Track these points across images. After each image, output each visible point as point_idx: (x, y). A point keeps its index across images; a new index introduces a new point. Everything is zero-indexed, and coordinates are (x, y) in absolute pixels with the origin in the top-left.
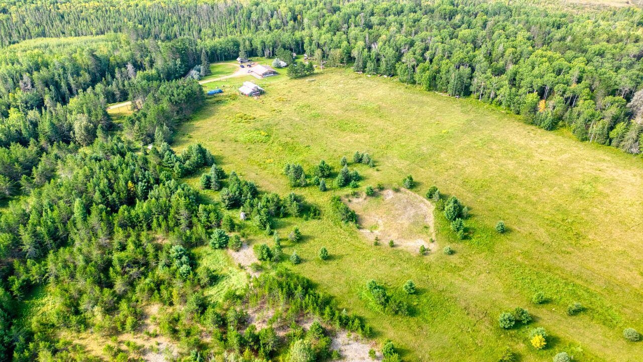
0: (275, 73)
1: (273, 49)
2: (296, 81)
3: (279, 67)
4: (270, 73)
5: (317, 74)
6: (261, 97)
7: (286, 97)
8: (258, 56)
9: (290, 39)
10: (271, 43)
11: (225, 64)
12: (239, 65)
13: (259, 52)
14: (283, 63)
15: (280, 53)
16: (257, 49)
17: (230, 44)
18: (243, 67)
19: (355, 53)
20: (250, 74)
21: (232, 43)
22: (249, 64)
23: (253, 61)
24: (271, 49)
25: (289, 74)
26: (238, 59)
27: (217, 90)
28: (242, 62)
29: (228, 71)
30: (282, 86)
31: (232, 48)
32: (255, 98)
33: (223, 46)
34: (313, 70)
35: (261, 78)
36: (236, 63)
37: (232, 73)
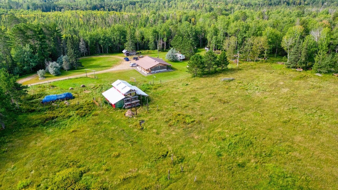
0: (169, 68)
1: (168, 40)
2: (204, 81)
3: (175, 60)
4: (162, 68)
5: (232, 70)
6: (140, 111)
7: (190, 112)
8: (149, 49)
9: (189, 29)
10: (165, 33)
11: (101, 56)
12: (123, 58)
13: (151, 45)
14: (181, 55)
15: (177, 43)
16: (149, 41)
17: (116, 34)
18: (127, 60)
19: (286, 42)
20: (134, 68)
21: (118, 33)
22: (136, 56)
23: (143, 54)
24: (165, 39)
25: (190, 70)
26: (124, 51)
27: (62, 94)
28: (127, 55)
29: (106, 65)
30: (181, 88)
31: (118, 38)
32: (128, 113)
33: (108, 35)
34: (226, 63)
35: (147, 74)
36: (120, 56)
37: (109, 67)
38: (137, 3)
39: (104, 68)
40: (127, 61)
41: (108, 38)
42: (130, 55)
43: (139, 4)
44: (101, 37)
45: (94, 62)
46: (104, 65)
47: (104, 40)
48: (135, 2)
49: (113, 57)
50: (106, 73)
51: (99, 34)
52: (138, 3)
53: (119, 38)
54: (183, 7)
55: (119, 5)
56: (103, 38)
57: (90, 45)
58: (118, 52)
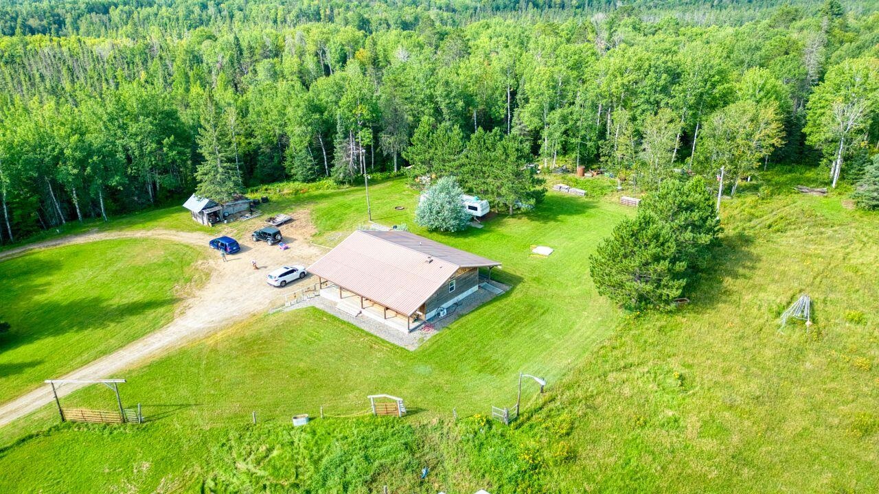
11: (80, 240)
14: (473, 199)
17: (133, 128)
18: (231, 247)
21: (146, 124)
22: (261, 223)
26: (194, 204)
28: (215, 218)
31: (150, 146)
33: (95, 139)
35: (411, 331)
36: (177, 228)
37: (162, 310)
38: (113, 7)
39: (136, 321)
40: (233, 252)
41: (99, 151)
42: (225, 217)
43: (122, 11)
44: (67, 152)
45: (49, 278)
46: (125, 301)
47: (82, 164)
48: (103, 5)
49: (145, 240)
50: (169, 358)
51: (52, 138)
52: (117, 7)
53: (154, 145)
54: (272, 16)
55: (48, 15)
56: (77, 154)
57: (8, 192)
58: (149, 206)
